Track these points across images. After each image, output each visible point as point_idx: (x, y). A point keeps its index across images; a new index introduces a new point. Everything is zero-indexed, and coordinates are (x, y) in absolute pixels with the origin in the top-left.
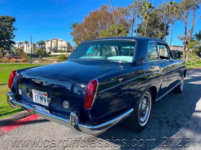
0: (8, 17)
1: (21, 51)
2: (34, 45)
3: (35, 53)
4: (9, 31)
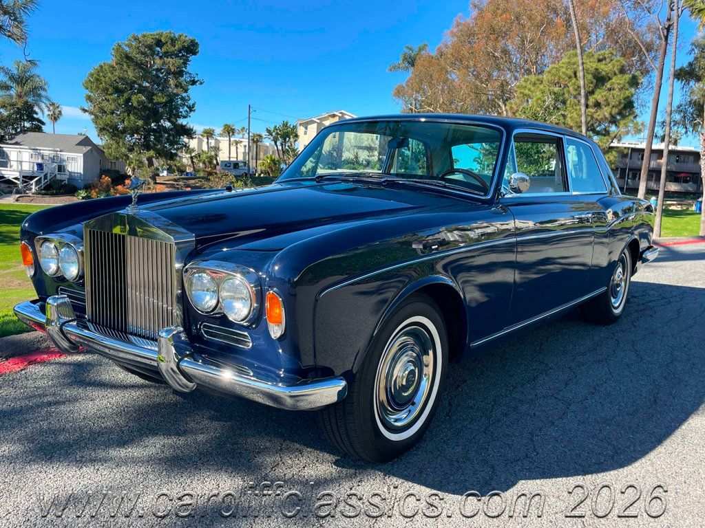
0: (172, 40)
1: (210, 162)
2: (256, 140)
3: (259, 169)
4: (175, 92)
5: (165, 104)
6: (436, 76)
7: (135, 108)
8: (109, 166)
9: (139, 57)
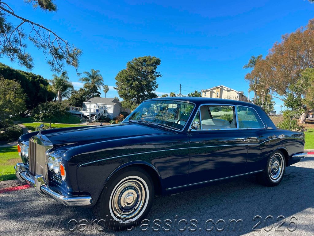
0: (150, 59)
4: (150, 80)
5: (146, 85)
6: (265, 69)
7: (134, 87)
8: (123, 110)
9: (136, 67)
